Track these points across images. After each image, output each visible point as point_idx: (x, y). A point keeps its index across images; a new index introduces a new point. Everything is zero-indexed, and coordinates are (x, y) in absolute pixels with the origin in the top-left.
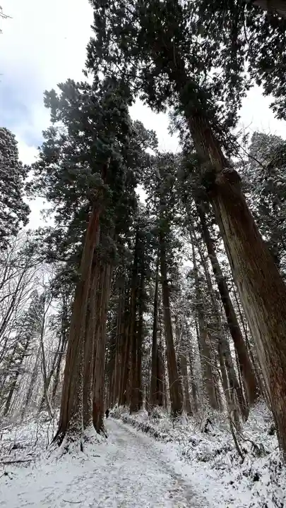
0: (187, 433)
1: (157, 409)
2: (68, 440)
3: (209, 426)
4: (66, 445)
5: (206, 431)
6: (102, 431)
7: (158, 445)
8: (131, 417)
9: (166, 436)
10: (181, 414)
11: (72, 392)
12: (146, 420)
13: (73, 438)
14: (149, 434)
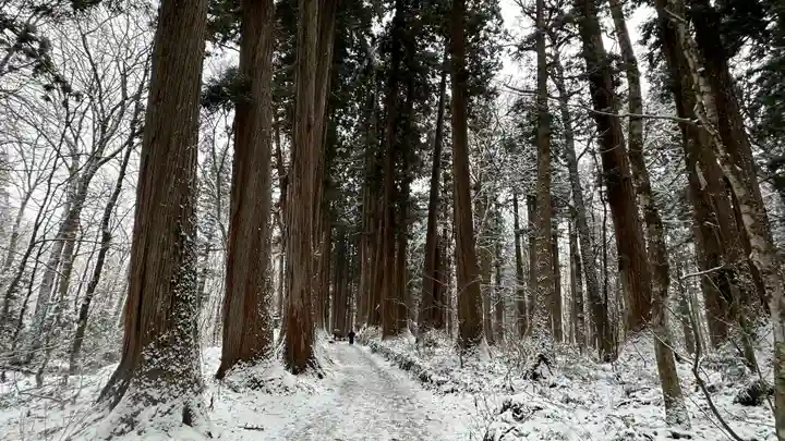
0: (490, 376)
1: (432, 333)
2: (136, 399)
3: (543, 369)
4: (130, 412)
5: (535, 377)
6: (312, 366)
7: (427, 398)
8: (383, 344)
9: (444, 382)
10: (478, 342)
11: (151, 279)
12: (411, 349)
13: (155, 394)
14: (411, 374)
